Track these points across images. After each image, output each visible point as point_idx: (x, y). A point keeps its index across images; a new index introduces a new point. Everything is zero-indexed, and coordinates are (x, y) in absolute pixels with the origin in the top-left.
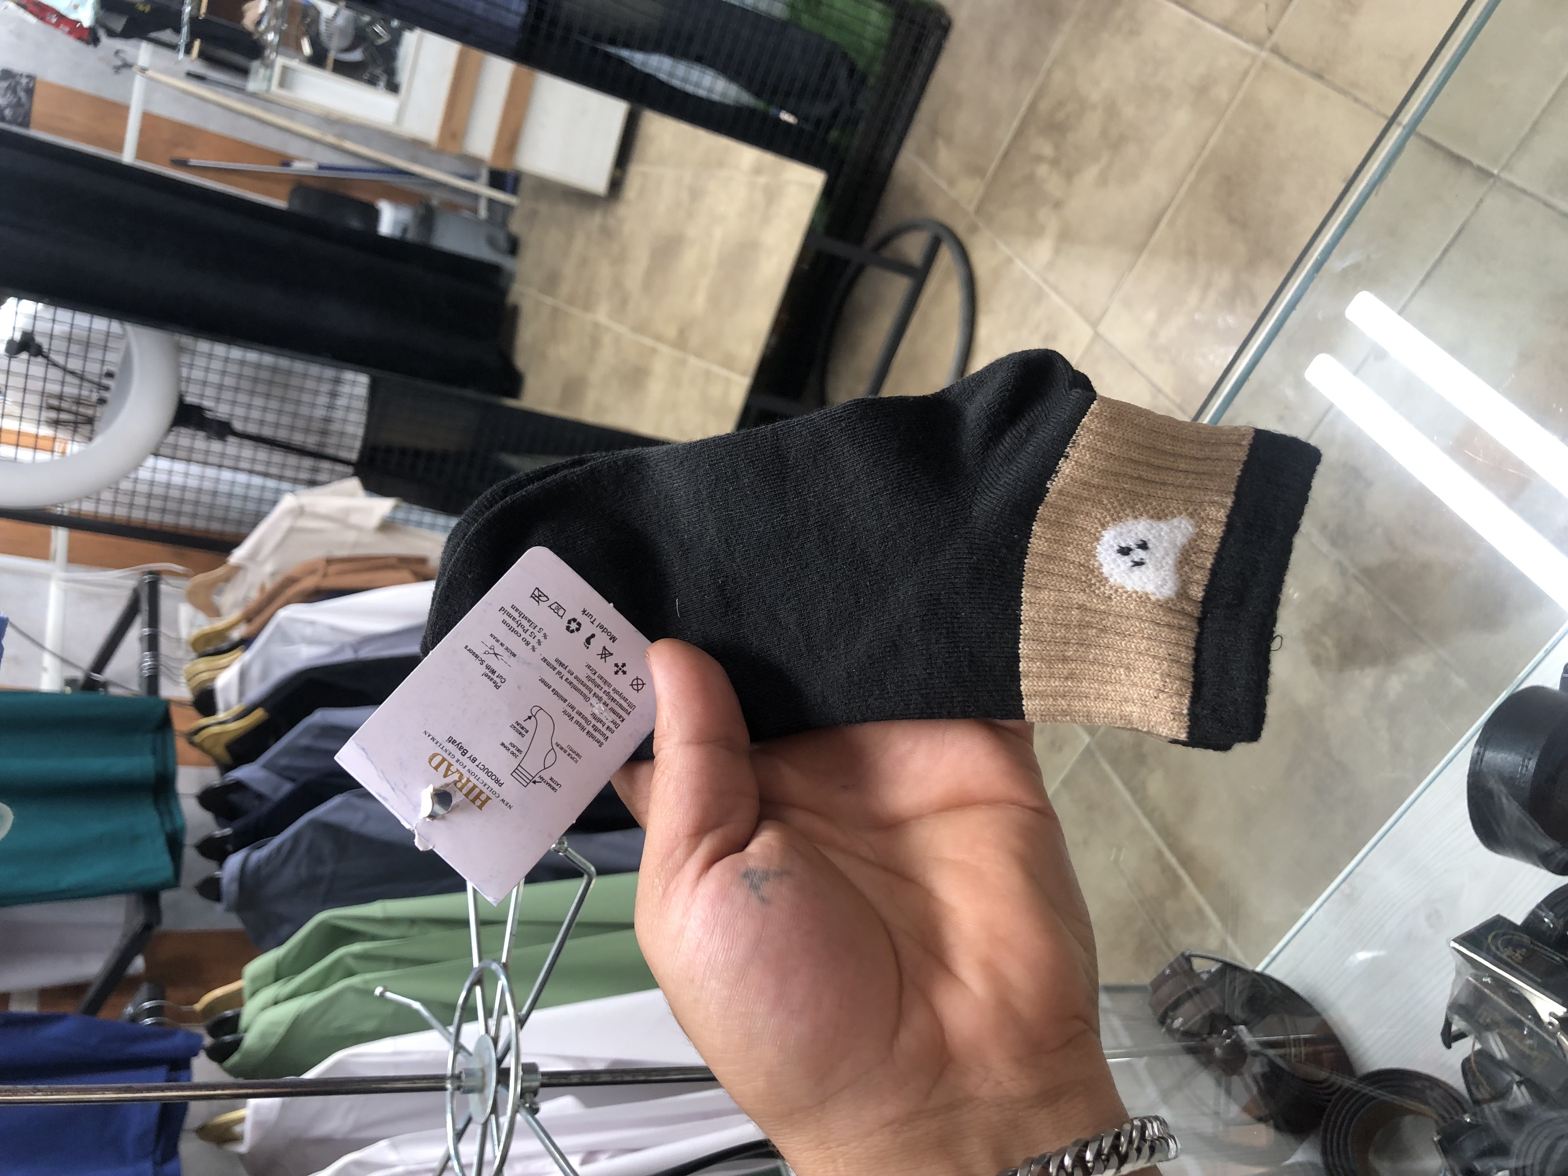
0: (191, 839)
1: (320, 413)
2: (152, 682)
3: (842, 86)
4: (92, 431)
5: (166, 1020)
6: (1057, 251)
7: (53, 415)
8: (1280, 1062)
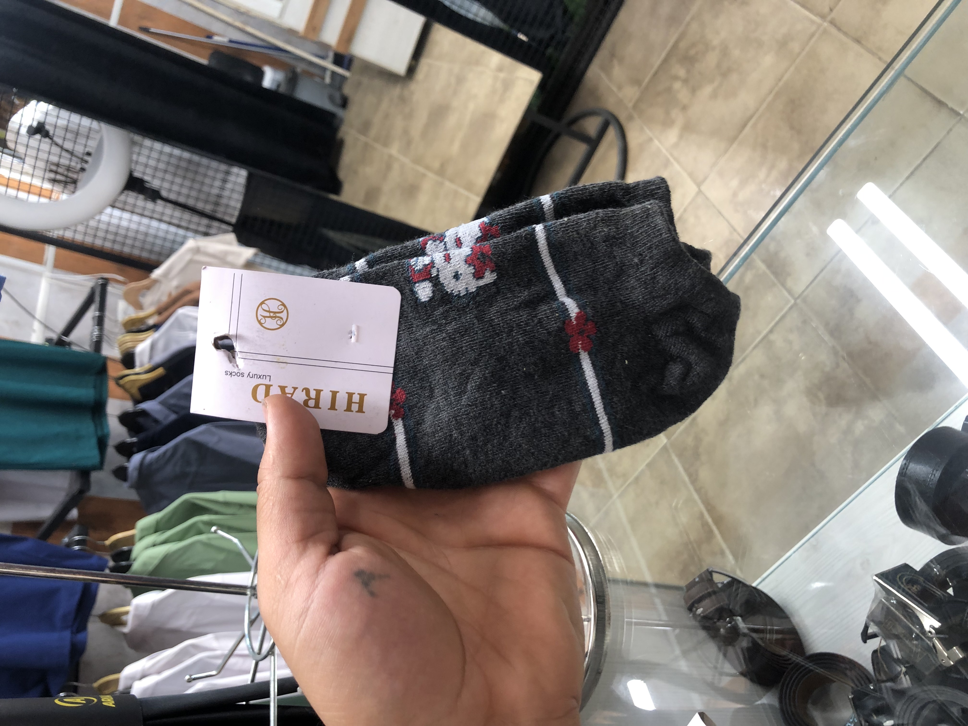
0: (112, 442)
1: (215, 191)
2: (98, 345)
3: (558, 20)
4: (75, 188)
6: (681, 137)
7: (52, 175)
8: (760, 642)
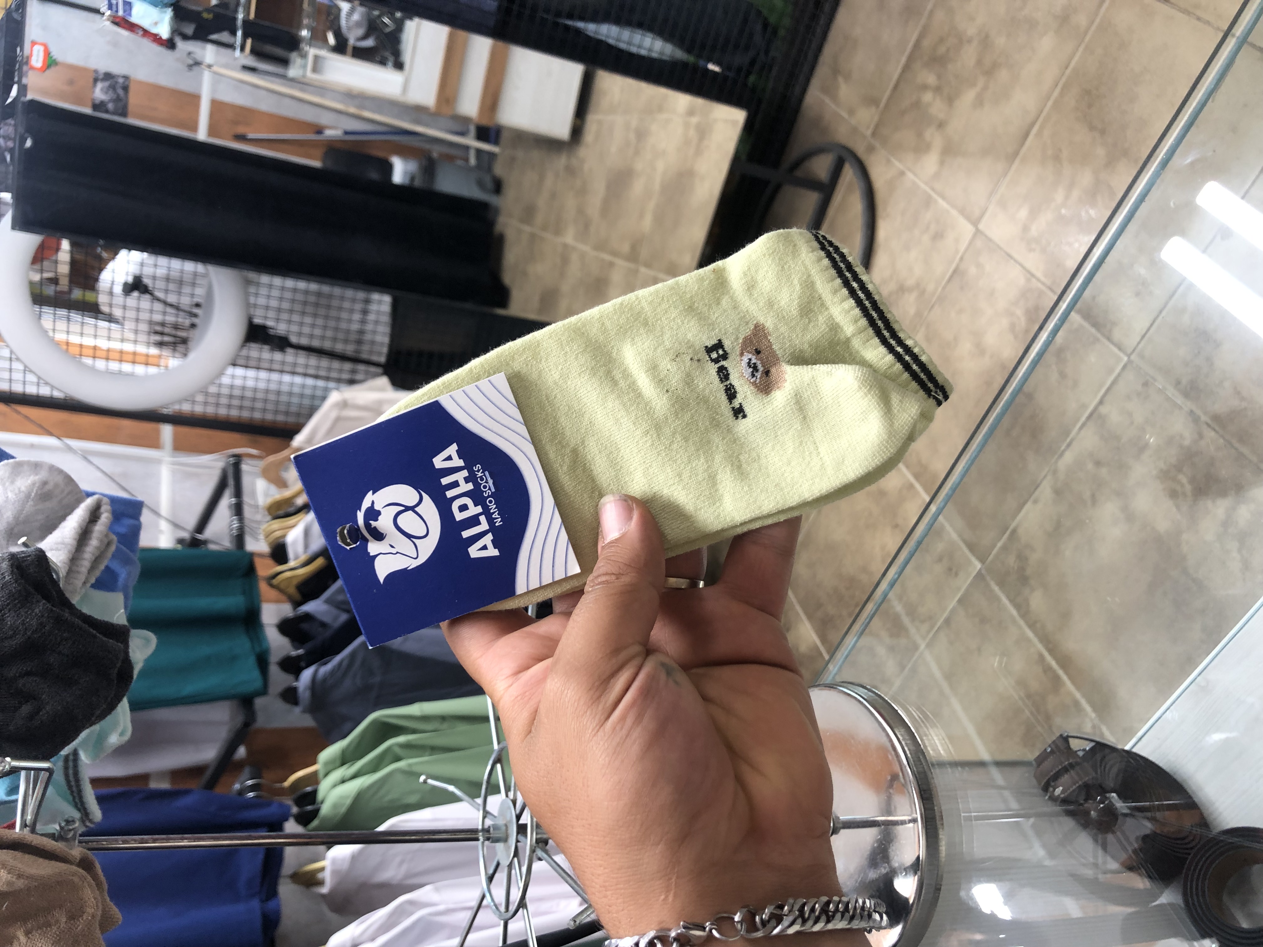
0: (274, 658)
1: (355, 327)
2: (240, 539)
3: (758, 38)
4: (187, 349)
5: (263, 793)
6: (942, 163)
7: (158, 338)
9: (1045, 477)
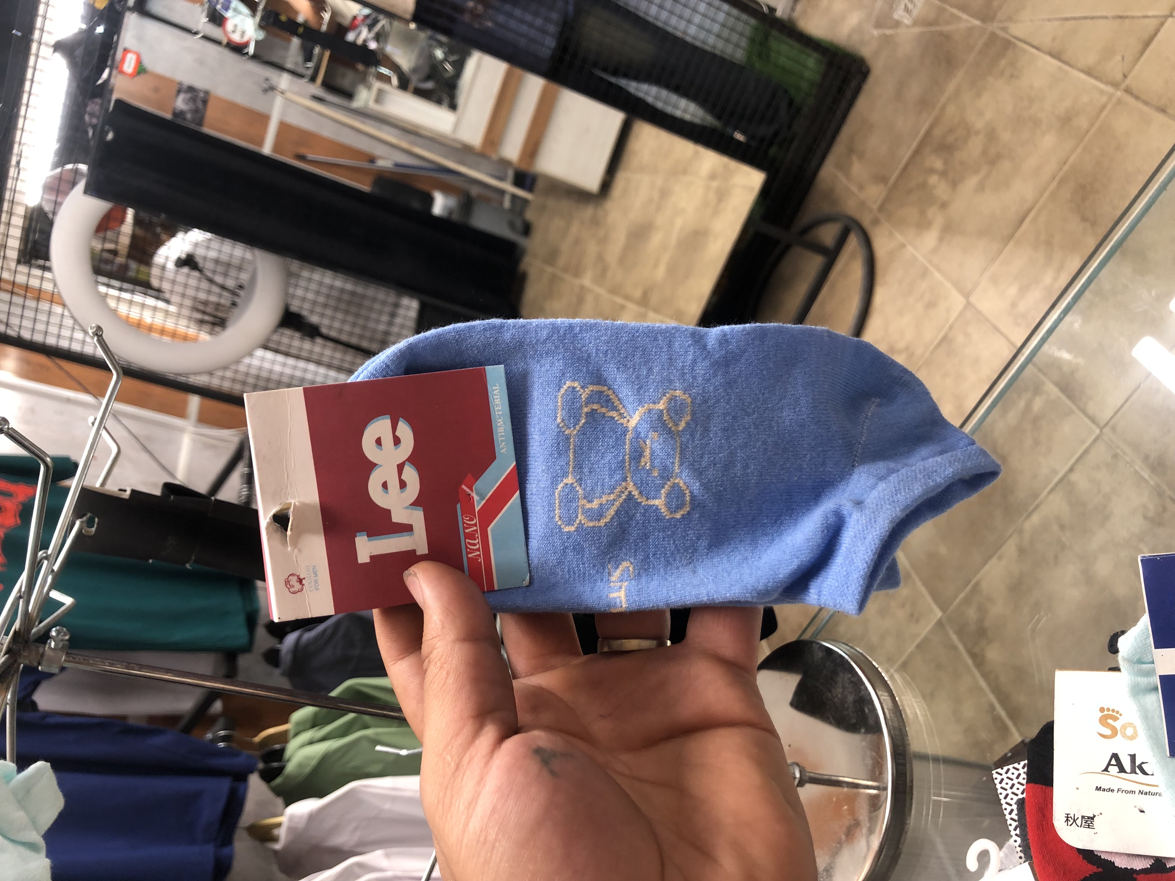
0: (262, 620)
1: (382, 327)
4: (223, 328)
5: (234, 745)
6: (941, 239)
7: (199, 316)
9: (1010, 536)
